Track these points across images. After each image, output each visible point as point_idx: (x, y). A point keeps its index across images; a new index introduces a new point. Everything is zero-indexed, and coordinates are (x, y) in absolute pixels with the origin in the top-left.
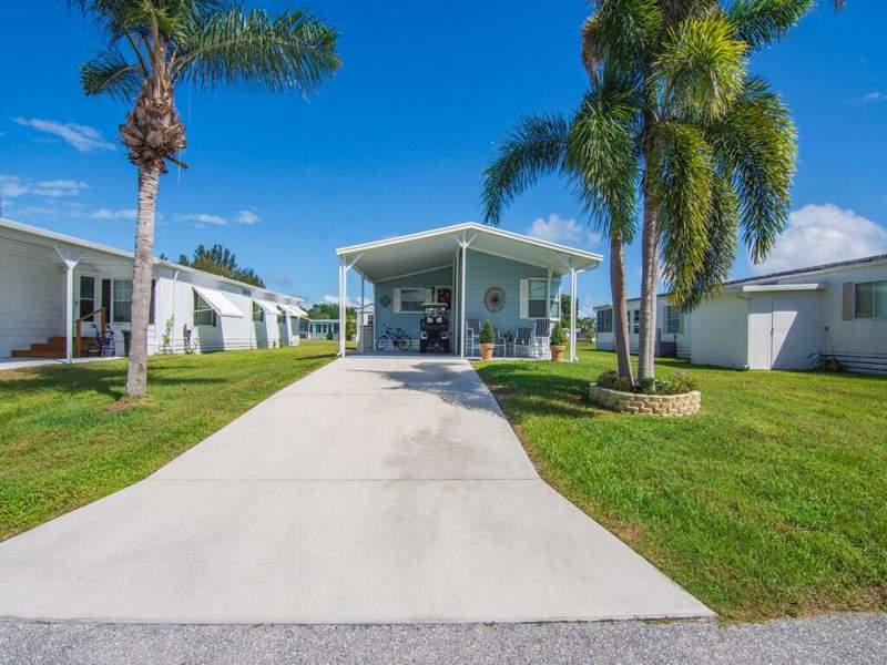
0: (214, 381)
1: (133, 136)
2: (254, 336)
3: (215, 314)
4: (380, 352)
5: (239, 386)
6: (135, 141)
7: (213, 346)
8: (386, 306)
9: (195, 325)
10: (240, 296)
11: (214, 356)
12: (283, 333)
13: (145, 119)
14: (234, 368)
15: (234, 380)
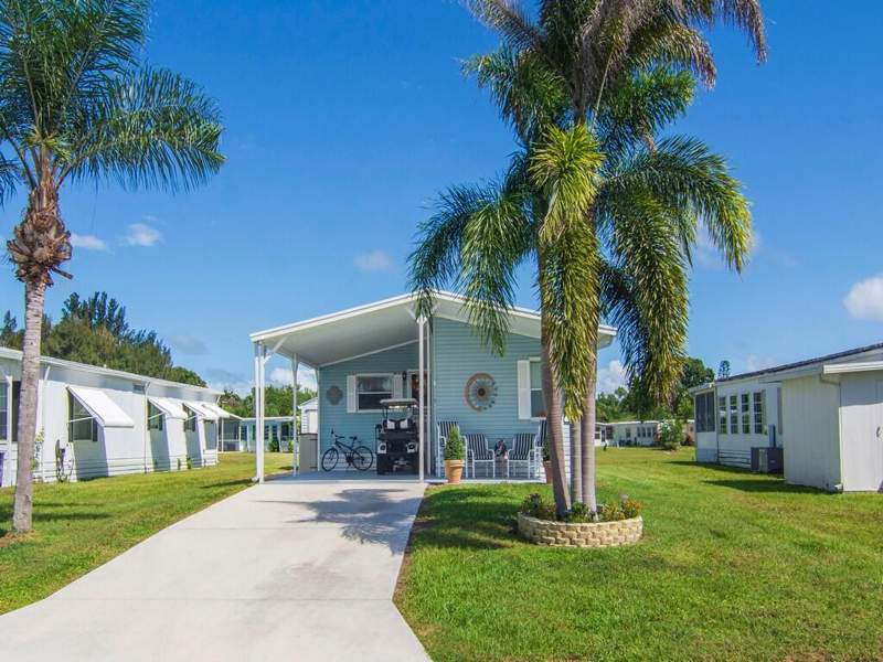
0: (95, 517)
1: (21, 252)
2: (149, 454)
3: (96, 424)
4: (328, 474)
5: (126, 520)
6: (23, 258)
7: (93, 471)
8: (335, 402)
9: (70, 441)
10: (130, 393)
11: (95, 484)
12: (193, 445)
13: (32, 235)
14: (122, 501)
15: (120, 514)
